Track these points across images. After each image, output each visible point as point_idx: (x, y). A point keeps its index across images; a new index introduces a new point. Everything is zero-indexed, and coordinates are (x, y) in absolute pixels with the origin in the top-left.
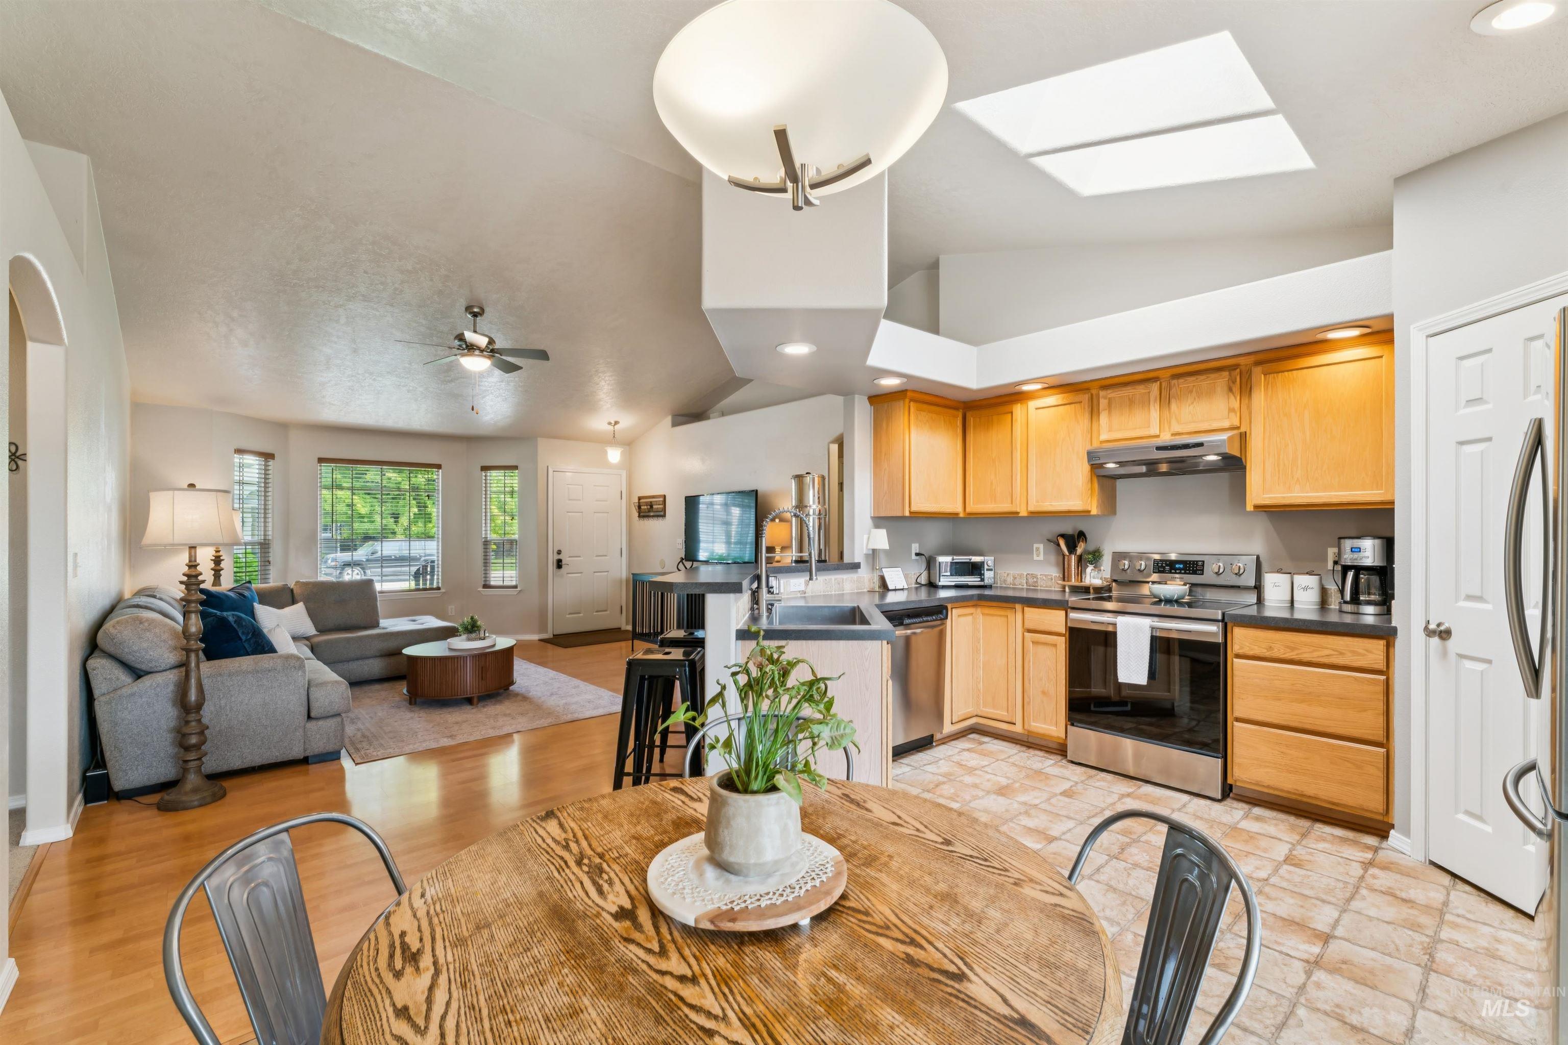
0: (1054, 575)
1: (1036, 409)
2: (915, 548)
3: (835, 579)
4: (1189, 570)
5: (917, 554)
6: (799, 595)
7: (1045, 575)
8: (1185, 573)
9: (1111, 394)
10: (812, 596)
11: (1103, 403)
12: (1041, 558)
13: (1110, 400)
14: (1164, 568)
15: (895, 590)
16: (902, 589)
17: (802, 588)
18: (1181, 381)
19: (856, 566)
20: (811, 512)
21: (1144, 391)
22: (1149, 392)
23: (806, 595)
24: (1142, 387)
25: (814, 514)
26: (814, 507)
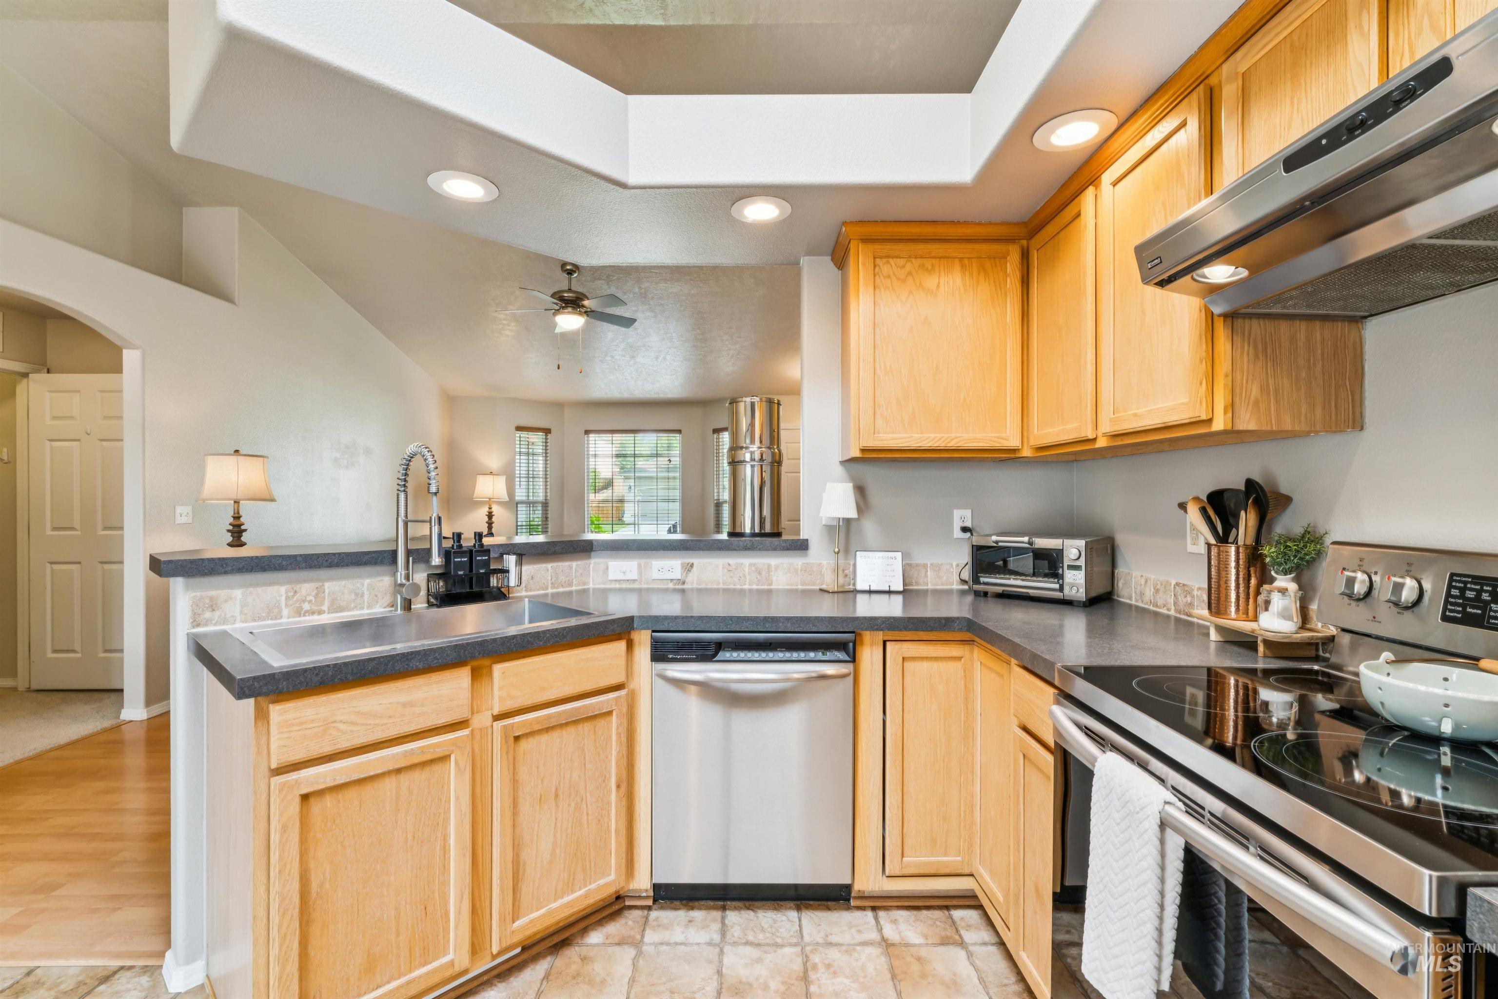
1: (1113, 186)
2: (962, 516)
3: (750, 565)
5: (965, 530)
6: (671, 586)
9: (1248, 56)
10: (699, 591)
11: (1231, 95)
12: (1200, 548)
13: (1246, 79)
15: (870, 592)
16: (889, 592)
17: (677, 574)
19: (802, 546)
20: (748, 457)
23: (685, 586)
25: (753, 460)
26: (754, 448)
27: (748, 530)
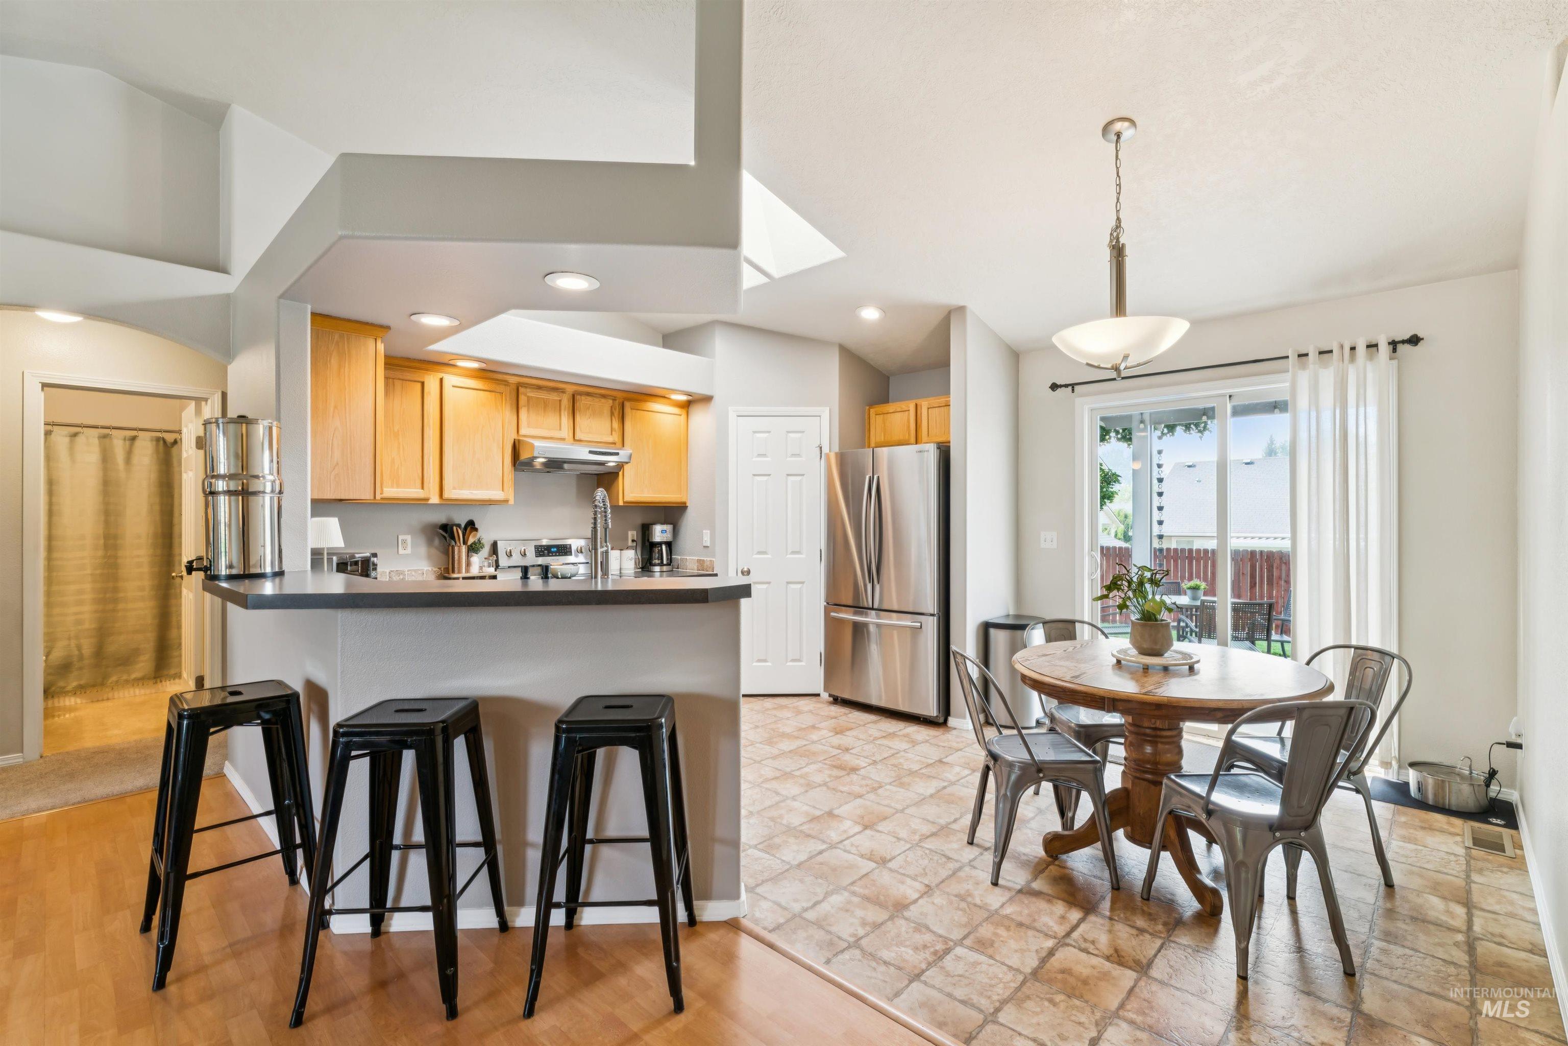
0: (426, 569)
1: (453, 386)
4: (562, 552)
7: (415, 571)
8: (559, 555)
9: (532, 394)
11: (523, 399)
12: (409, 551)
13: (529, 399)
14: (543, 552)
18: (583, 398)
21: (556, 398)
22: (560, 401)
24: (556, 394)
27: (268, 570)
